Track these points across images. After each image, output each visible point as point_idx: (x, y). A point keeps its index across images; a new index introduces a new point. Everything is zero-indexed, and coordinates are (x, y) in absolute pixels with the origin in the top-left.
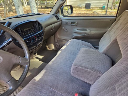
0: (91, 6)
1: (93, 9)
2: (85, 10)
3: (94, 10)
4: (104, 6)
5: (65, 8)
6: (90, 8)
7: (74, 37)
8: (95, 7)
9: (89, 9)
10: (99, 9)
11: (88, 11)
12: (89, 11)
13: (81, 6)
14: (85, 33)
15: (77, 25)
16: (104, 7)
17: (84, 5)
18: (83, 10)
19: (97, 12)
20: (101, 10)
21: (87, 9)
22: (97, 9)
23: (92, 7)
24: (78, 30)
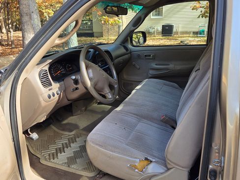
0: (174, 30)
1: (178, 37)
2: (162, 39)
3: (182, 37)
4: (201, 29)
5: (134, 36)
6: (171, 34)
7: (150, 76)
8: (183, 33)
9: (171, 36)
10: (193, 37)
11: (168, 41)
12: (170, 39)
13: (152, 31)
14: (167, 69)
15: (154, 58)
16: (203, 32)
17: (160, 29)
18: (157, 39)
19: (188, 42)
20: (196, 39)
21: (165, 36)
22: (188, 35)
23: (177, 33)
24: (156, 65)
